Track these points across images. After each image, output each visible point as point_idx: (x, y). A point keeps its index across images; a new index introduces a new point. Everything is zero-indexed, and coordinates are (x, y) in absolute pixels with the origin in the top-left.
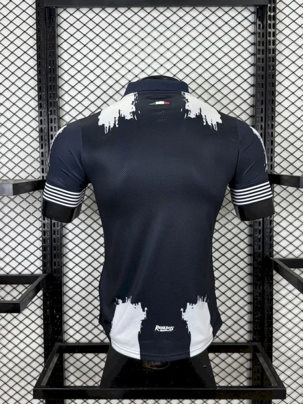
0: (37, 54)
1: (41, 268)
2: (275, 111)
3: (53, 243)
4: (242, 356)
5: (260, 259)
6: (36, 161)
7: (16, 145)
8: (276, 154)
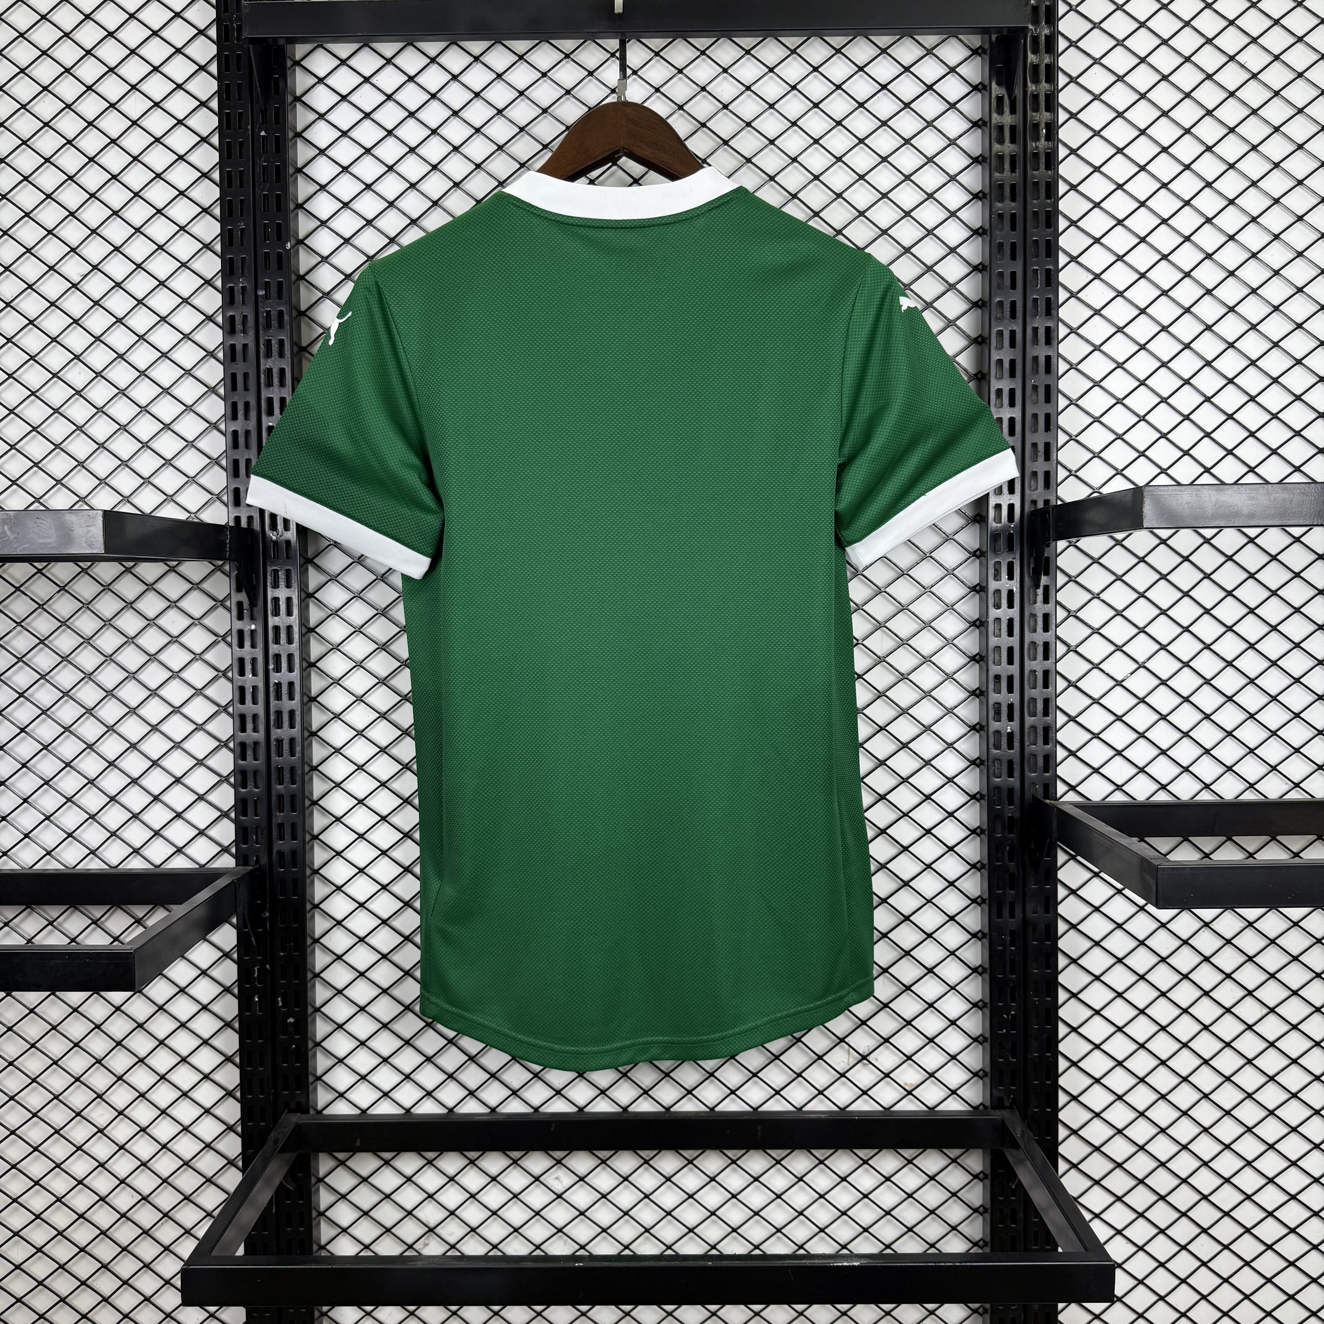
0: (219, 92)
1: (233, 850)
2: (1058, 283)
3: (275, 758)
4: (954, 1161)
5: (1011, 811)
6: (216, 468)
7: (144, 409)
8: (1062, 438)
